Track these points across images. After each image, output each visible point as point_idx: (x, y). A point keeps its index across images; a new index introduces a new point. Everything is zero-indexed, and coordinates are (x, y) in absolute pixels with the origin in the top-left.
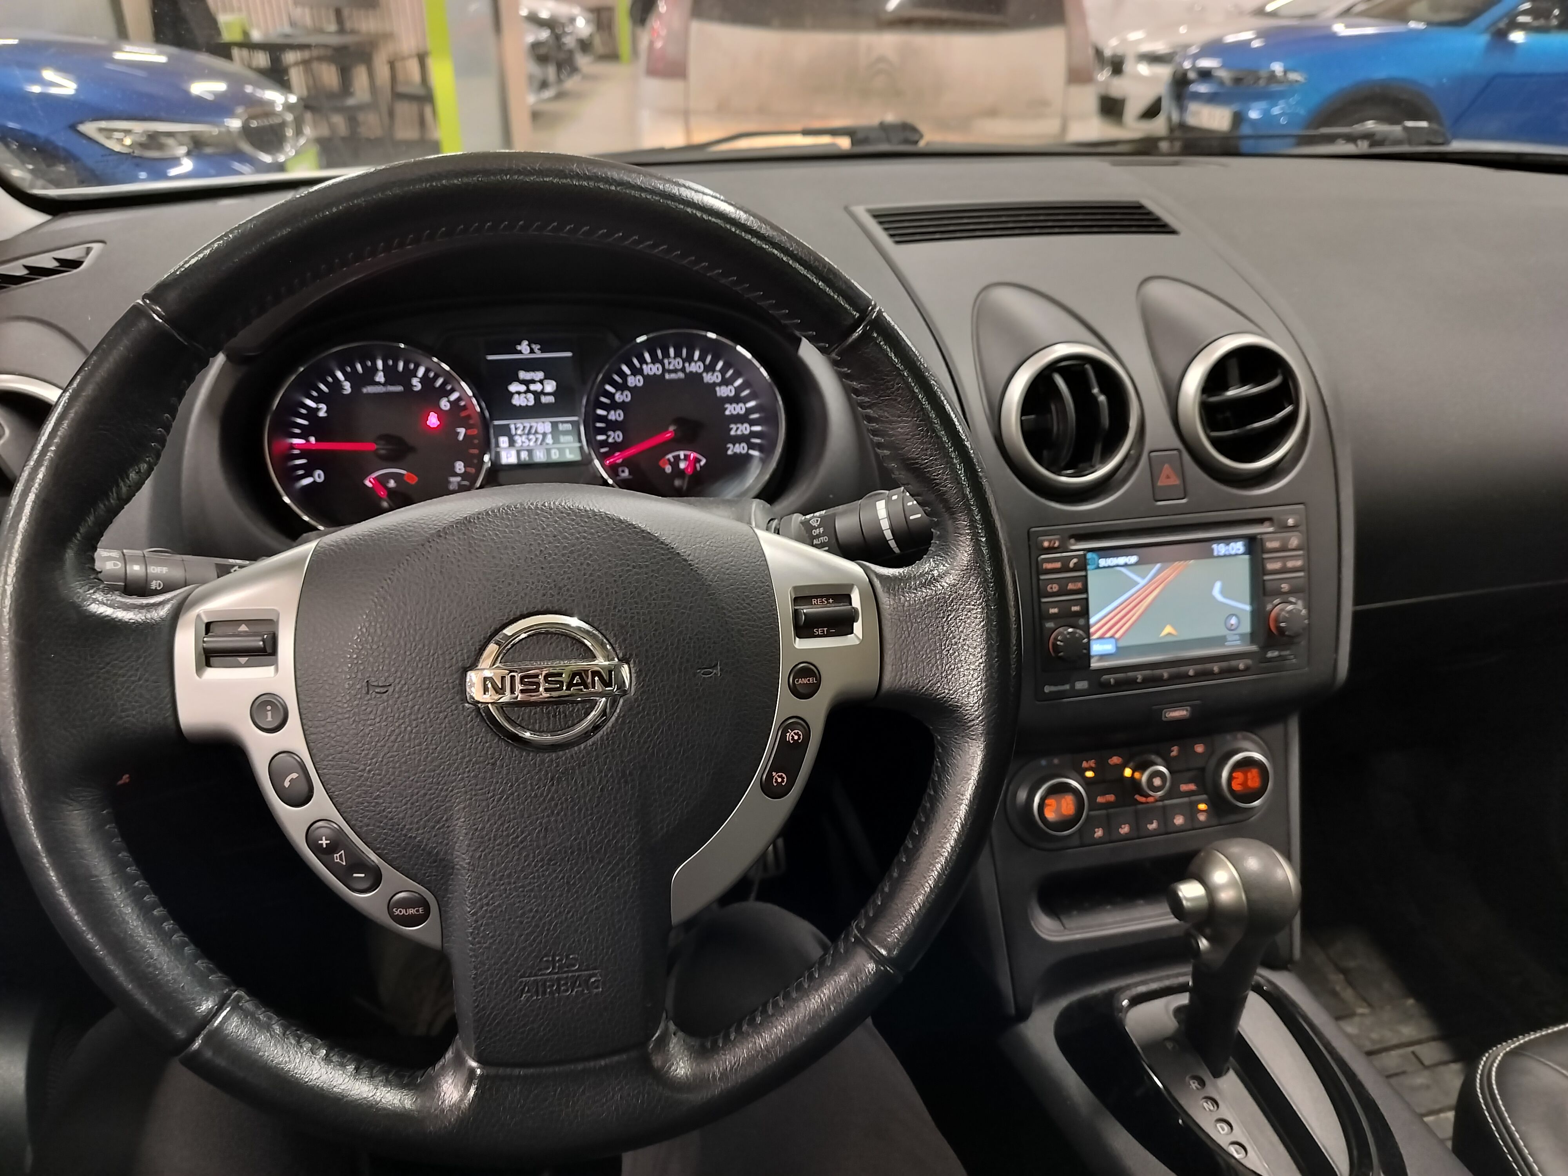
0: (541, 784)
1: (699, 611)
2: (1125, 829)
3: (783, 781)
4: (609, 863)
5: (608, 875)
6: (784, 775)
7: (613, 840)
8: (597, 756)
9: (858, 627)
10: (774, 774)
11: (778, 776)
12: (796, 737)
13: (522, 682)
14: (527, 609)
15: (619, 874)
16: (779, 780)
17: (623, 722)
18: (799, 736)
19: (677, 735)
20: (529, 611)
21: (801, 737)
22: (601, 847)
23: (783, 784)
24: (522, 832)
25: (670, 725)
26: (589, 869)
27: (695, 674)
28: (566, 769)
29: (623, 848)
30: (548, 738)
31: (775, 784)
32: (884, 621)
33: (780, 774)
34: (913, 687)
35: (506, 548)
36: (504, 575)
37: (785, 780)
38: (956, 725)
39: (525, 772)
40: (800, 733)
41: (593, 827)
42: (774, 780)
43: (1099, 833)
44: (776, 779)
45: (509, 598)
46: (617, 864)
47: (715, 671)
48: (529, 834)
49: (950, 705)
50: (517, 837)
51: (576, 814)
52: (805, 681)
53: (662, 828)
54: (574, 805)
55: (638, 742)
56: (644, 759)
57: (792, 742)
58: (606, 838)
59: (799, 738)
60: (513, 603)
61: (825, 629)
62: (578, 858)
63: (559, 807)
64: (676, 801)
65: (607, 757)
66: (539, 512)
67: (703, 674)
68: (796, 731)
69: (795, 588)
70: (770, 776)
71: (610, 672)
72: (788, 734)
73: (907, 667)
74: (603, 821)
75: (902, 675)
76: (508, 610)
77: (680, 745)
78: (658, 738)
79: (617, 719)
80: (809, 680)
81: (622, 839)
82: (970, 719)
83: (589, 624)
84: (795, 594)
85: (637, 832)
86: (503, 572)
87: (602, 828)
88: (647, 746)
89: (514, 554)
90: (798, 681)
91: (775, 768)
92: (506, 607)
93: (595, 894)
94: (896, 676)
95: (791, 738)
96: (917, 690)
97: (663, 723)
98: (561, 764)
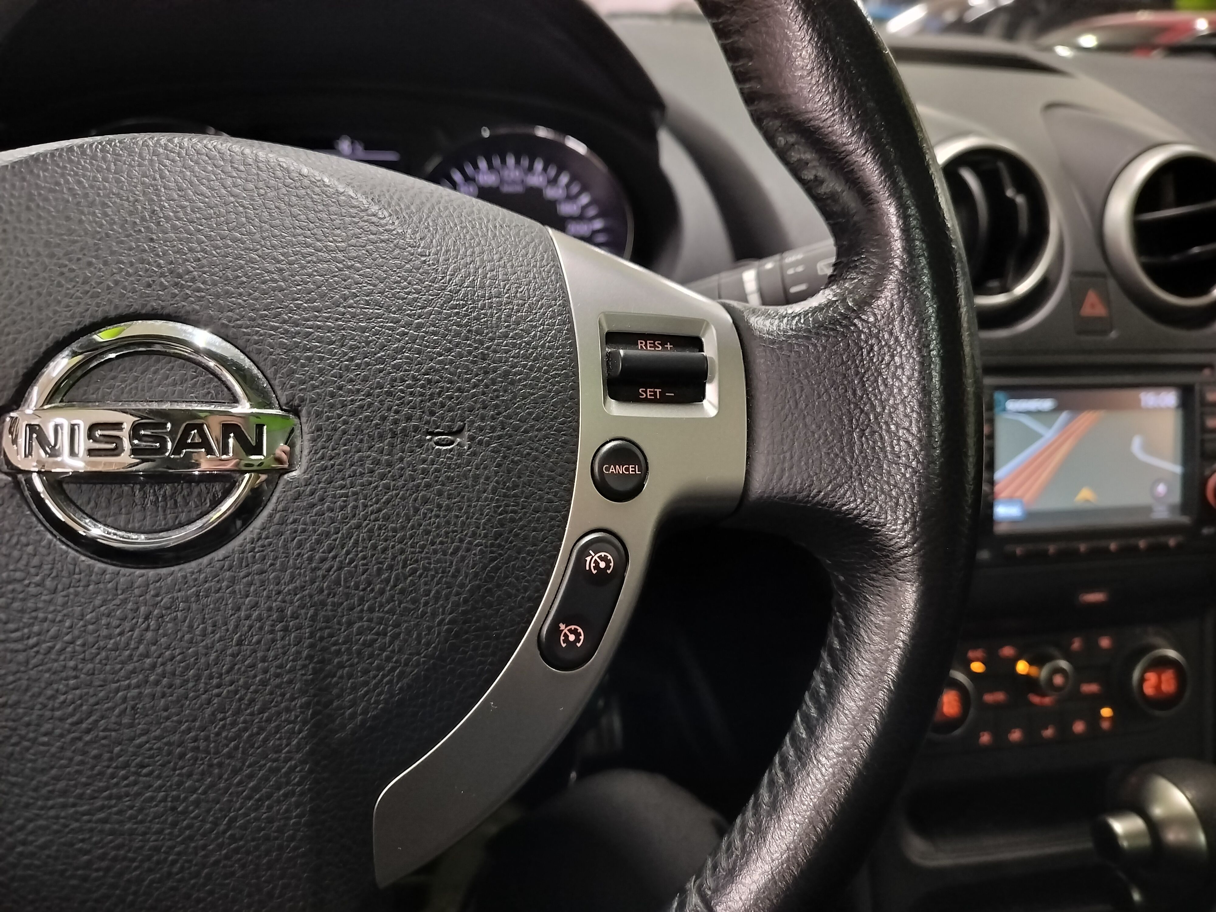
0: (127, 625)
1: (434, 333)
2: (1016, 735)
3: (578, 640)
4: (251, 777)
5: (249, 798)
6: (580, 630)
7: (258, 733)
8: (233, 581)
9: (711, 390)
10: (562, 626)
11: (570, 630)
12: (602, 565)
13: (90, 435)
14: (116, 307)
15: (269, 796)
16: (572, 638)
17: (283, 522)
18: (608, 562)
19: (384, 550)
20: (119, 311)
21: (612, 564)
22: (236, 748)
23: (579, 645)
24: (90, 714)
25: (371, 531)
26: (212, 786)
27: (421, 443)
28: (174, 600)
29: (278, 749)
30: (139, 541)
31: (564, 645)
32: (756, 383)
33: (573, 627)
34: (802, 490)
35: (92, 204)
36: (82, 249)
37: (582, 638)
38: (874, 556)
39: (97, 602)
40: (610, 557)
41: (222, 709)
42: (562, 638)
43: (985, 738)
44: (566, 636)
45: (87, 288)
46: (266, 779)
47: (459, 440)
48: (102, 717)
49: (865, 522)
50: (80, 722)
51: (191, 684)
52: (621, 470)
53: (353, 716)
54: (187, 668)
55: (310, 559)
56: (321, 591)
57: (594, 572)
58: (246, 729)
59: (608, 567)
60: (92, 297)
61: (658, 390)
62: (194, 764)
63: (159, 670)
64: (380, 668)
65: (250, 584)
66: (161, 150)
67: (437, 443)
68: (603, 554)
69: (609, 317)
70: (554, 630)
71: (260, 427)
72: (588, 559)
73: (792, 457)
74: (241, 699)
75: (783, 470)
76: (80, 309)
77: (391, 568)
78: (348, 553)
79: (271, 516)
80: (627, 469)
81: (276, 732)
82: (900, 545)
83: (229, 342)
84: (608, 327)
85: (305, 723)
86: (79, 245)
87: (238, 712)
88: (326, 565)
89: (105, 214)
90: (608, 469)
91: (563, 615)
92: (79, 303)
93: (224, 832)
94: (773, 472)
95: (593, 565)
96: (808, 496)
97: (358, 527)
98: (164, 591)
